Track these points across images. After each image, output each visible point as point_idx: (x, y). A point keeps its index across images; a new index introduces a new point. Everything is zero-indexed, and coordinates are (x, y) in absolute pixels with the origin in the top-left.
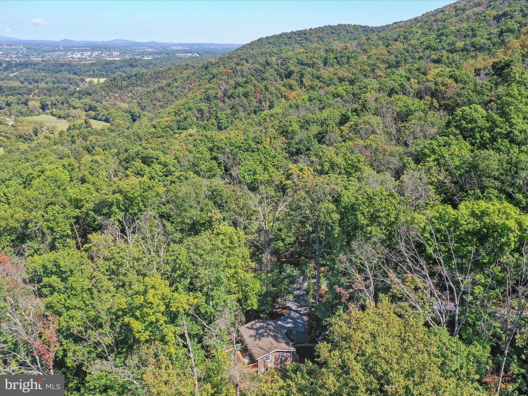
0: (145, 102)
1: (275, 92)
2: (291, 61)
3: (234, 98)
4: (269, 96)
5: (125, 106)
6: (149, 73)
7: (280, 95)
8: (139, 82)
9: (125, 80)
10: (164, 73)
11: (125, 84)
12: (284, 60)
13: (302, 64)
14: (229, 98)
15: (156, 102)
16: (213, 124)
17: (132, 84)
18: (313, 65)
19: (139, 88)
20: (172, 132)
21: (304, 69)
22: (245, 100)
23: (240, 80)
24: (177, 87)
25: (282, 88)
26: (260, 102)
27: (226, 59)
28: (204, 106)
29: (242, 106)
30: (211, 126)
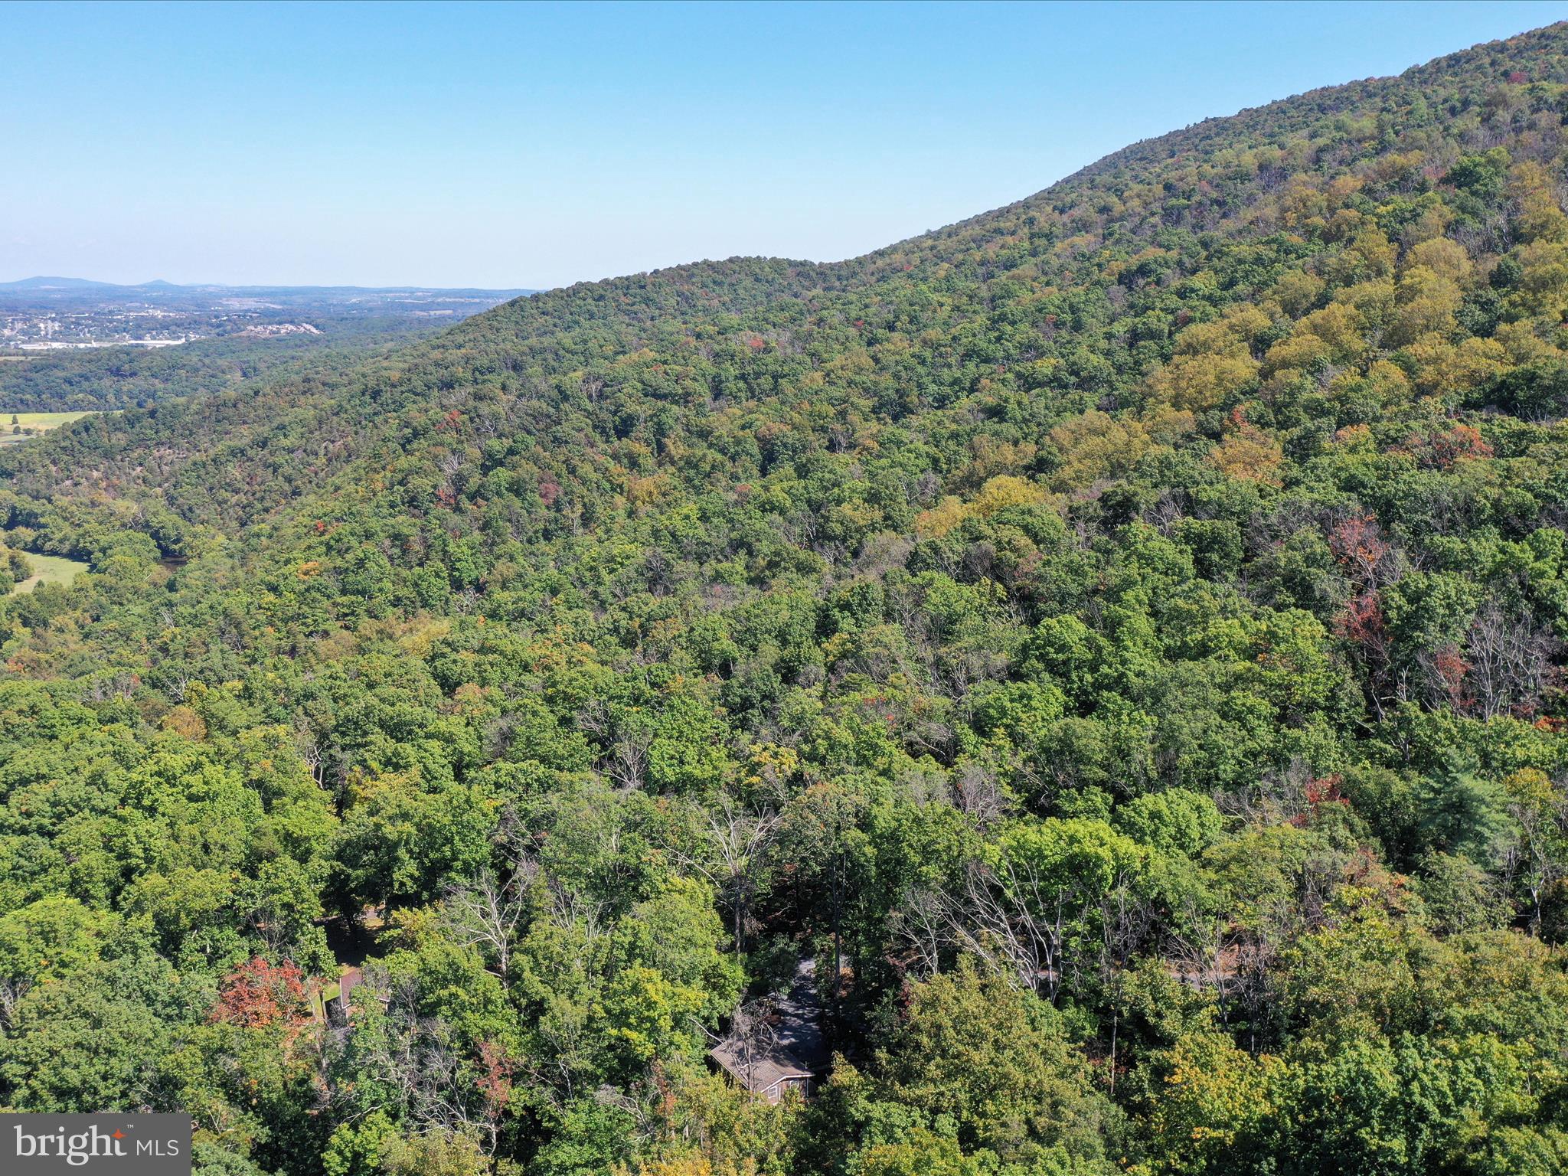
0: (189, 494)
1: (593, 476)
2: (627, 388)
3: (487, 500)
4: (578, 489)
5: (126, 507)
6: (194, 407)
7: (608, 486)
8: (165, 434)
9: (120, 429)
10: (240, 406)
11: (120, 439)
12: (606, 385)
13: (657, 396)
14: (472, 498)
15: (223, 494)
16: (437, 575)
17: (143, 442)
18: (686, 398)
19: (164, 451)
20: (326, 603)
21: (663, 410)
22: (517, 503)
23: (496, 445)
24: (291, 451)
25: (611, 465)
26: (557, 506)
27: (432, 369)
28: (404, 522)
29: (510, 521)
30: (432, 579)
